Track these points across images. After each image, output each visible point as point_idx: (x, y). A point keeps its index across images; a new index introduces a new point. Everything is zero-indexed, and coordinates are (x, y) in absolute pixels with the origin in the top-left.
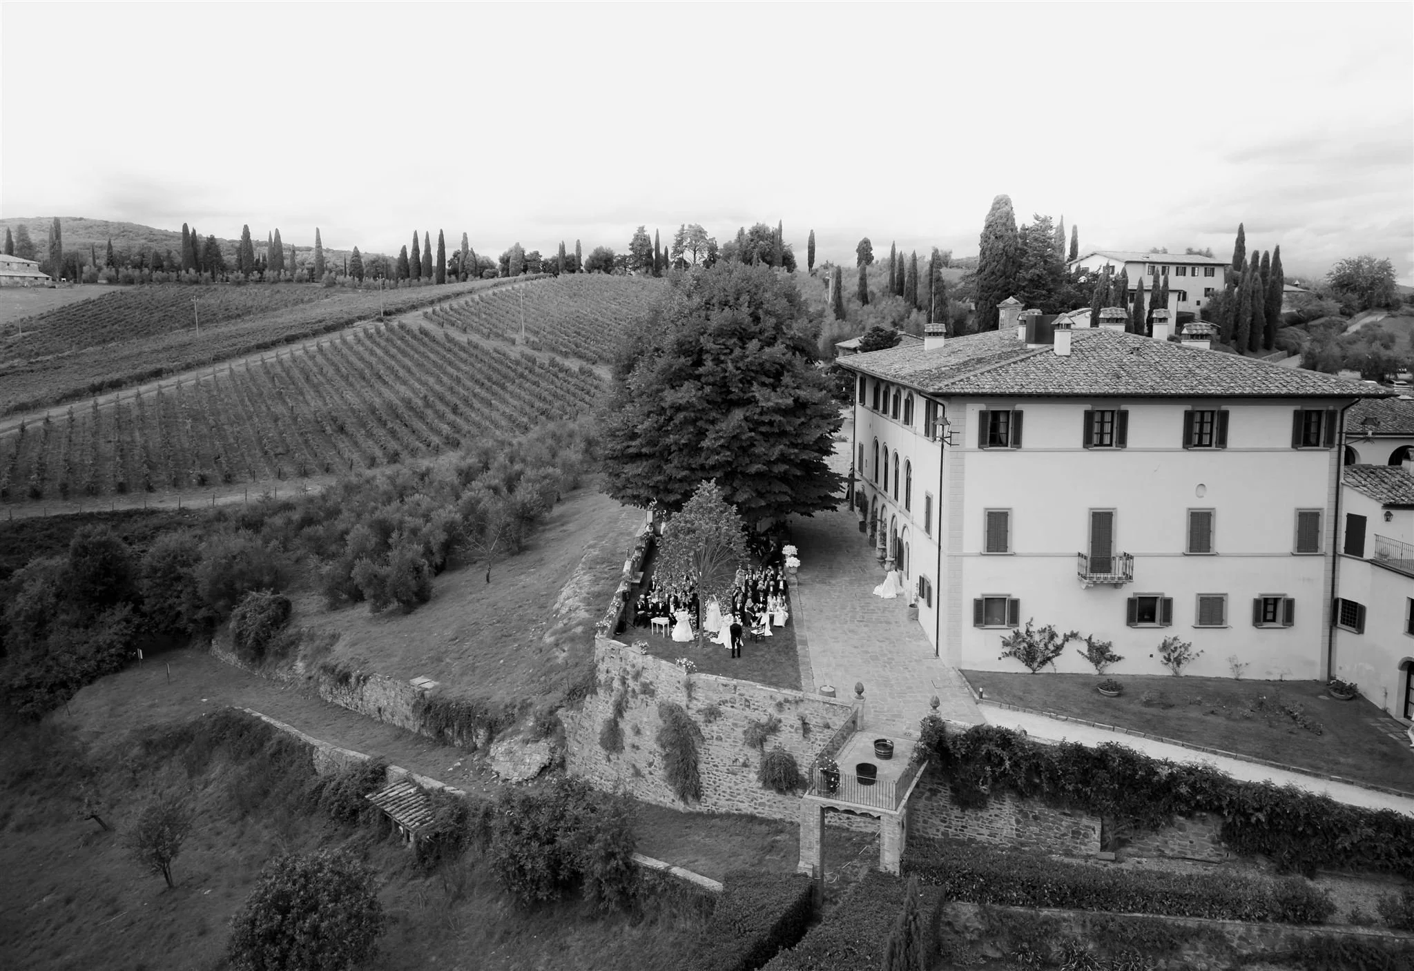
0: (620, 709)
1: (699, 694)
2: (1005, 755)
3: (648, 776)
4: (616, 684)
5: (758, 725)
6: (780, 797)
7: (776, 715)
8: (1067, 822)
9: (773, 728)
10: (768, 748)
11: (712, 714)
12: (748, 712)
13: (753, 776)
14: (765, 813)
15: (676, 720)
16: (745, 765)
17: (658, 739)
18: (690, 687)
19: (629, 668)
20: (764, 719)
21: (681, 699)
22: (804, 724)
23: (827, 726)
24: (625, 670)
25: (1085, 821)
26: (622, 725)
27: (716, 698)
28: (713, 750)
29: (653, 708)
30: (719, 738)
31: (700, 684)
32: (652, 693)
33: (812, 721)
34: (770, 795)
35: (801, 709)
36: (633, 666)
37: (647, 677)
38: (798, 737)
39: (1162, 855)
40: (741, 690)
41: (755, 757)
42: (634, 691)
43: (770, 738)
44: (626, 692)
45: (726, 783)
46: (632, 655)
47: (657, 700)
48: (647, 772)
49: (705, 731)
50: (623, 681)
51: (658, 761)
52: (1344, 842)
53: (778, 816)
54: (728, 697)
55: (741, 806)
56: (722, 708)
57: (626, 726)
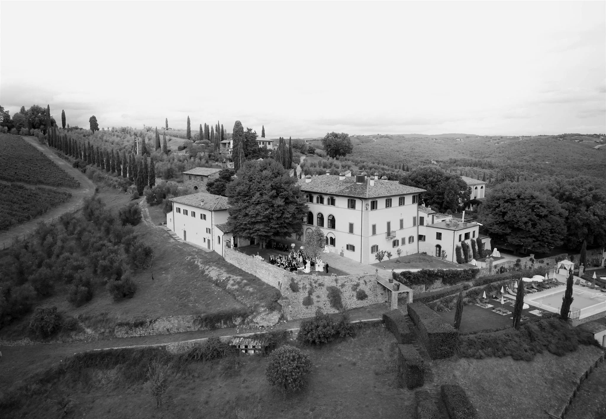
0: (310, 293)
1: (339, 282)
2: (411, 276)
3: (324, 308)
4: (308, 286)
5: (355, 285)
6: (362, 301)
7: (358, 282)
8: (419, 287)
9: (358, 285)
10: (358, 290)
11: (343, 286)
12: (352, 283)
13: (355, 298)
14: (359, 306)
15: (333, 290)
16: (353, 296)
17: (327, 296)
18: (336, 280)
19: (312, 281)
20: (356, 283)
21: (334, 284)
22: (365, 282)
23: (370, 281)
24: (310, 282)
25: (422, 286)
26: (312, 297)
27: (343, 281)
28: (344, 295)
29: (324, 289)
30: (346, 291)
31: (339, 279)
32: (323, 285)
33: (367, 281)
34: (360, 301)
35: (365, 279)
36: (314, 280)
37: (320, 282)
38: (364, 285)
39: (433, 289)
40: (349, 278)
41: (355, 293)
42: (315, 286)
43: (358, 287)
44: (312, 287)
45: (348, 302)
46: (313, 277)
47: (325, 287)
48: (323, 307)
49: (342, 290)
50: (311, 285)
51: (328, 302)
52: (460, 277)
53: (362, 306)
54: (346, 280)
55: (353, 306)
56: (345, 283)
57: (314, 297)
